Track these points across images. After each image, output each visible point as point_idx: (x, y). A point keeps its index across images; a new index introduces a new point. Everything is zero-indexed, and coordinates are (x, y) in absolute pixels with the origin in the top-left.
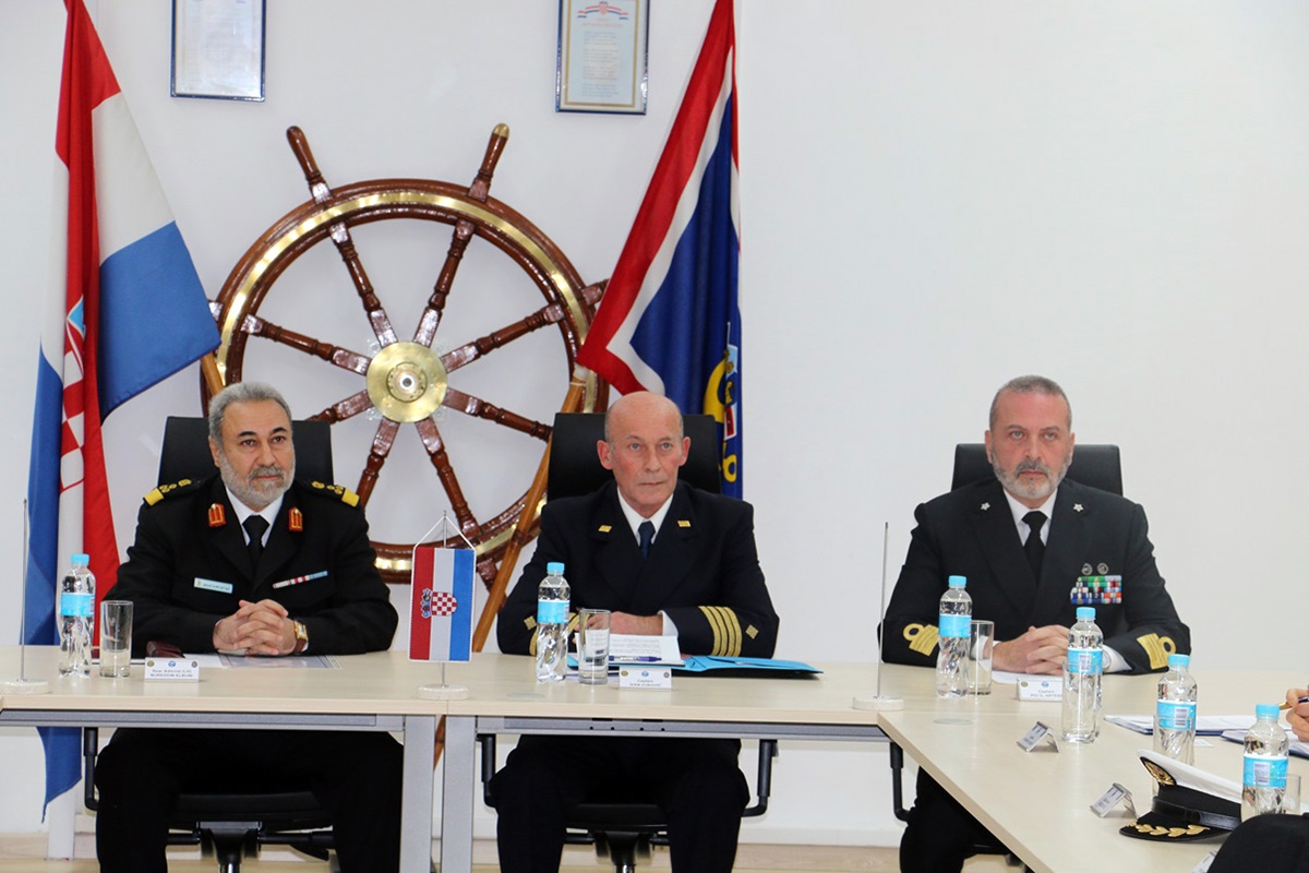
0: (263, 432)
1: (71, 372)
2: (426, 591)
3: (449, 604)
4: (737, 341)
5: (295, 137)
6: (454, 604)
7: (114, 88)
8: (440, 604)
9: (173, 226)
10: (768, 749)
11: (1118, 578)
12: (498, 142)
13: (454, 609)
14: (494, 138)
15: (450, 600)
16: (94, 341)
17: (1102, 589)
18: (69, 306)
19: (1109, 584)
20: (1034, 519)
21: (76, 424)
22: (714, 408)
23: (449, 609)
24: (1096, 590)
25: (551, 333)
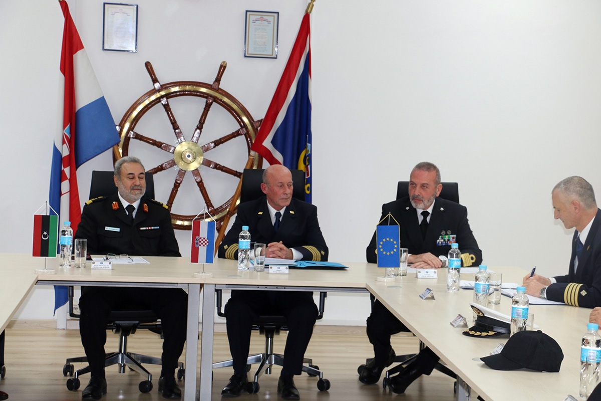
0: (137, 174)
1: (65, 151)
2: (197, 237)
3: (206, 242)
4: (310, 142)
5: (148, 65)
6: (207, 242)
7: (82, 47)
8: (202, 242)
9: (103, 98)
10: (323, 295)
11: (455, 236)
12: (223, 68)
13: (207, 244)
14: (221, 66)
15: (206, 240)
16: (73, 139)
17: (449, 240)
18: (64, 127)
19: (451, 238)
20: (425, 214)
21: (67, 171)
22: (302, 167)
23: (206, 244)
24: (446, 240)
25: (242, 139)
